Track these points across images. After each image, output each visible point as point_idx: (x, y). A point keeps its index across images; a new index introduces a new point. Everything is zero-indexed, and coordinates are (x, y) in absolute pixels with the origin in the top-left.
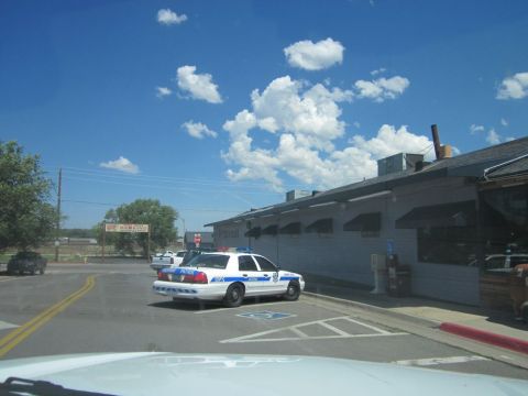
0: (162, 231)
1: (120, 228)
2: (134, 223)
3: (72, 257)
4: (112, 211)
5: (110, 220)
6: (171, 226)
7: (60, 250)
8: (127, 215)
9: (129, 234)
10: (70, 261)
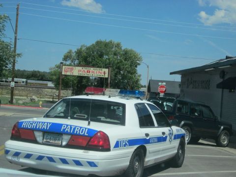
0: (124, 77)
1: (77, 71)
2: (93, 66)
3: (28, 100)
4: (70, 52)
5: (68, 63)
6: (134, 72)
7: (16, 92)
8: (87, 58)
9: (88, 78)
10: (25, 104)
